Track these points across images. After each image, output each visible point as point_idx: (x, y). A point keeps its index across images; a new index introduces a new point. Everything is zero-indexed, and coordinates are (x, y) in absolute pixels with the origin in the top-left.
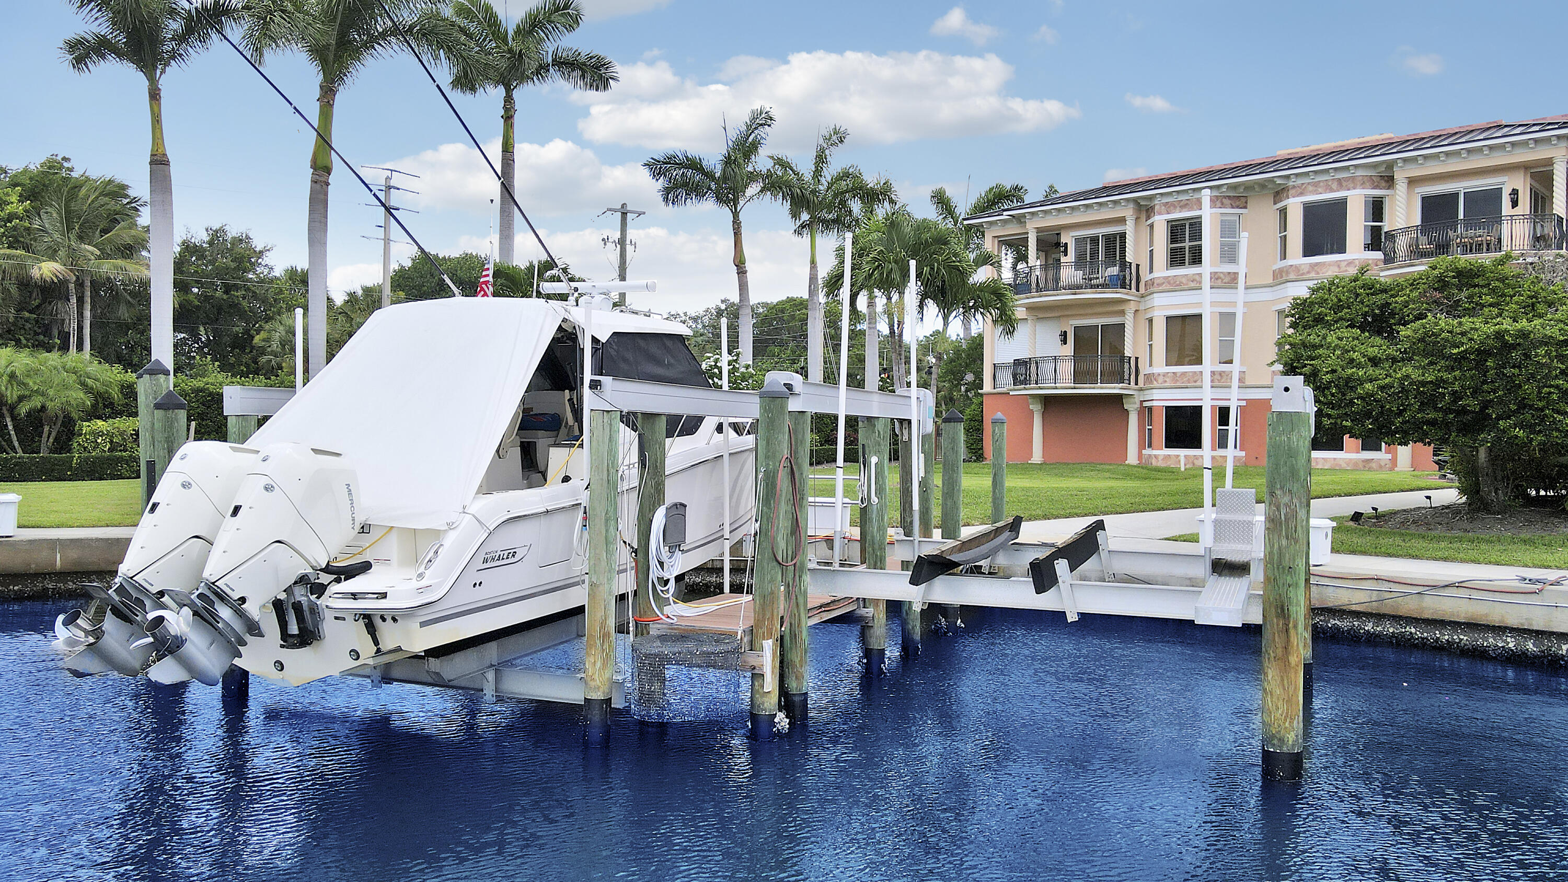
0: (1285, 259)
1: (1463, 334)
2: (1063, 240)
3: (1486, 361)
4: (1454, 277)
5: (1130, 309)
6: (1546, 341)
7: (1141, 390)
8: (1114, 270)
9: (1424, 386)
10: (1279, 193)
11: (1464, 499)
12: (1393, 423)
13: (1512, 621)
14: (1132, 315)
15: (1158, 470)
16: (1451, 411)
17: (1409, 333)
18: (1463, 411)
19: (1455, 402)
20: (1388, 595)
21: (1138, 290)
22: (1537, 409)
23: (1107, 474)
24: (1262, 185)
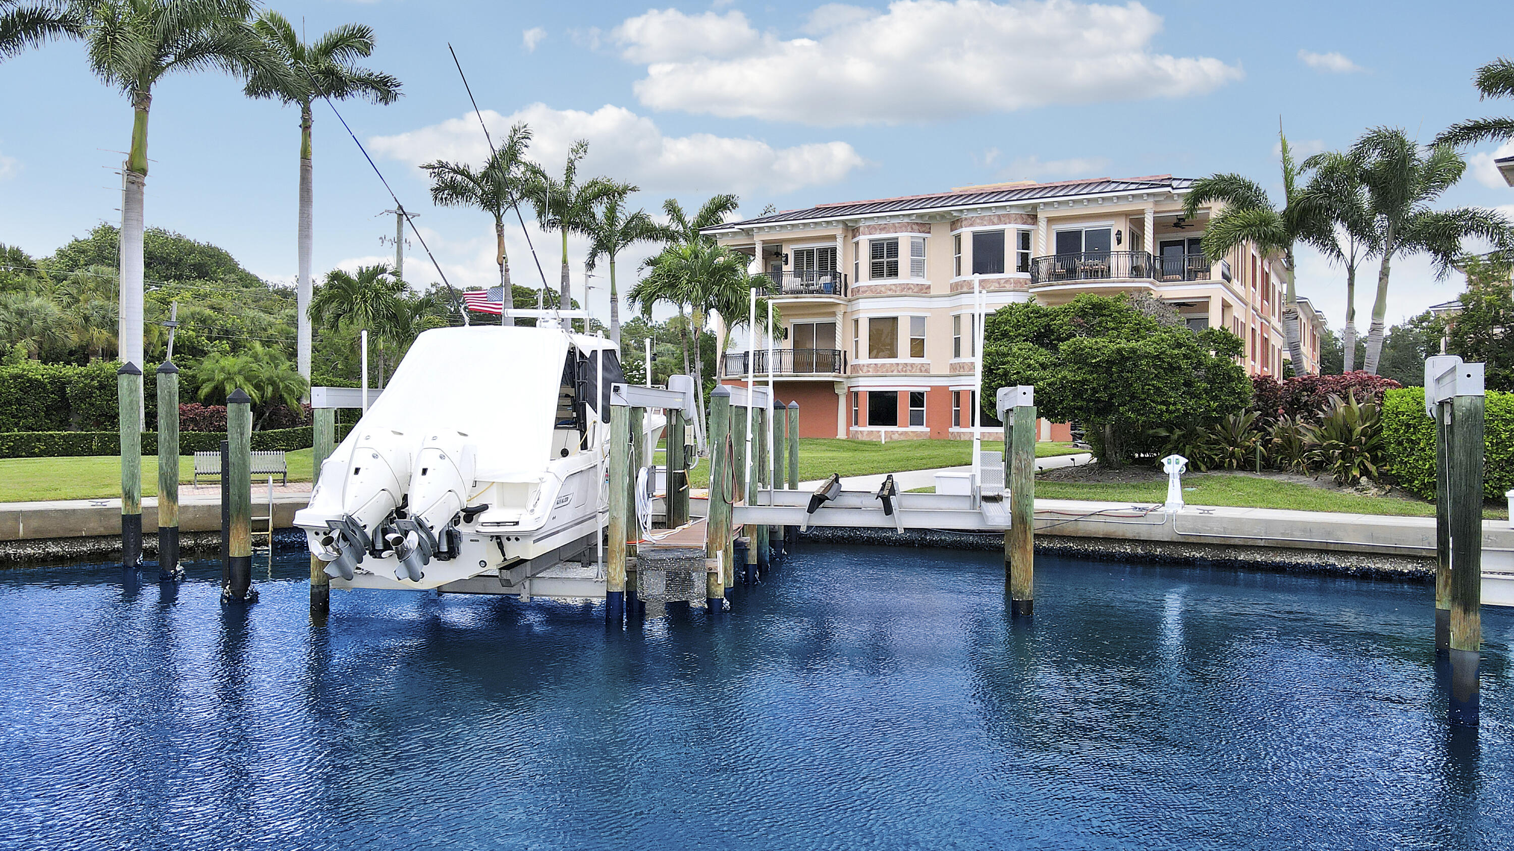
0: (959, 275)
1: (1098, 350)
2: (784, 252)
3: (1112, 368)
4: (1091, 309)
5: (840, 311)
6: (1147, 356)
7: (849, 377)
8: (827, 279)
9: (1075, 384)
10: (955, 223)
11: (1096, 459)
12: (1056, 409)
13: (1129, 535)
14: (841, 316)
15: (865, 443)
16: (1091, 401)
17: (1065, 347)
18: (1098, 401)
19: (1093, 395)
20: (1057, 522)
21: (846, 296)
22: (1141, 400)
23: (824, 448)
24: (942, 216)
